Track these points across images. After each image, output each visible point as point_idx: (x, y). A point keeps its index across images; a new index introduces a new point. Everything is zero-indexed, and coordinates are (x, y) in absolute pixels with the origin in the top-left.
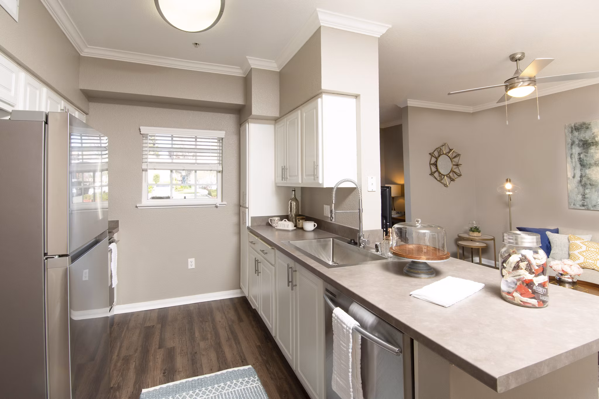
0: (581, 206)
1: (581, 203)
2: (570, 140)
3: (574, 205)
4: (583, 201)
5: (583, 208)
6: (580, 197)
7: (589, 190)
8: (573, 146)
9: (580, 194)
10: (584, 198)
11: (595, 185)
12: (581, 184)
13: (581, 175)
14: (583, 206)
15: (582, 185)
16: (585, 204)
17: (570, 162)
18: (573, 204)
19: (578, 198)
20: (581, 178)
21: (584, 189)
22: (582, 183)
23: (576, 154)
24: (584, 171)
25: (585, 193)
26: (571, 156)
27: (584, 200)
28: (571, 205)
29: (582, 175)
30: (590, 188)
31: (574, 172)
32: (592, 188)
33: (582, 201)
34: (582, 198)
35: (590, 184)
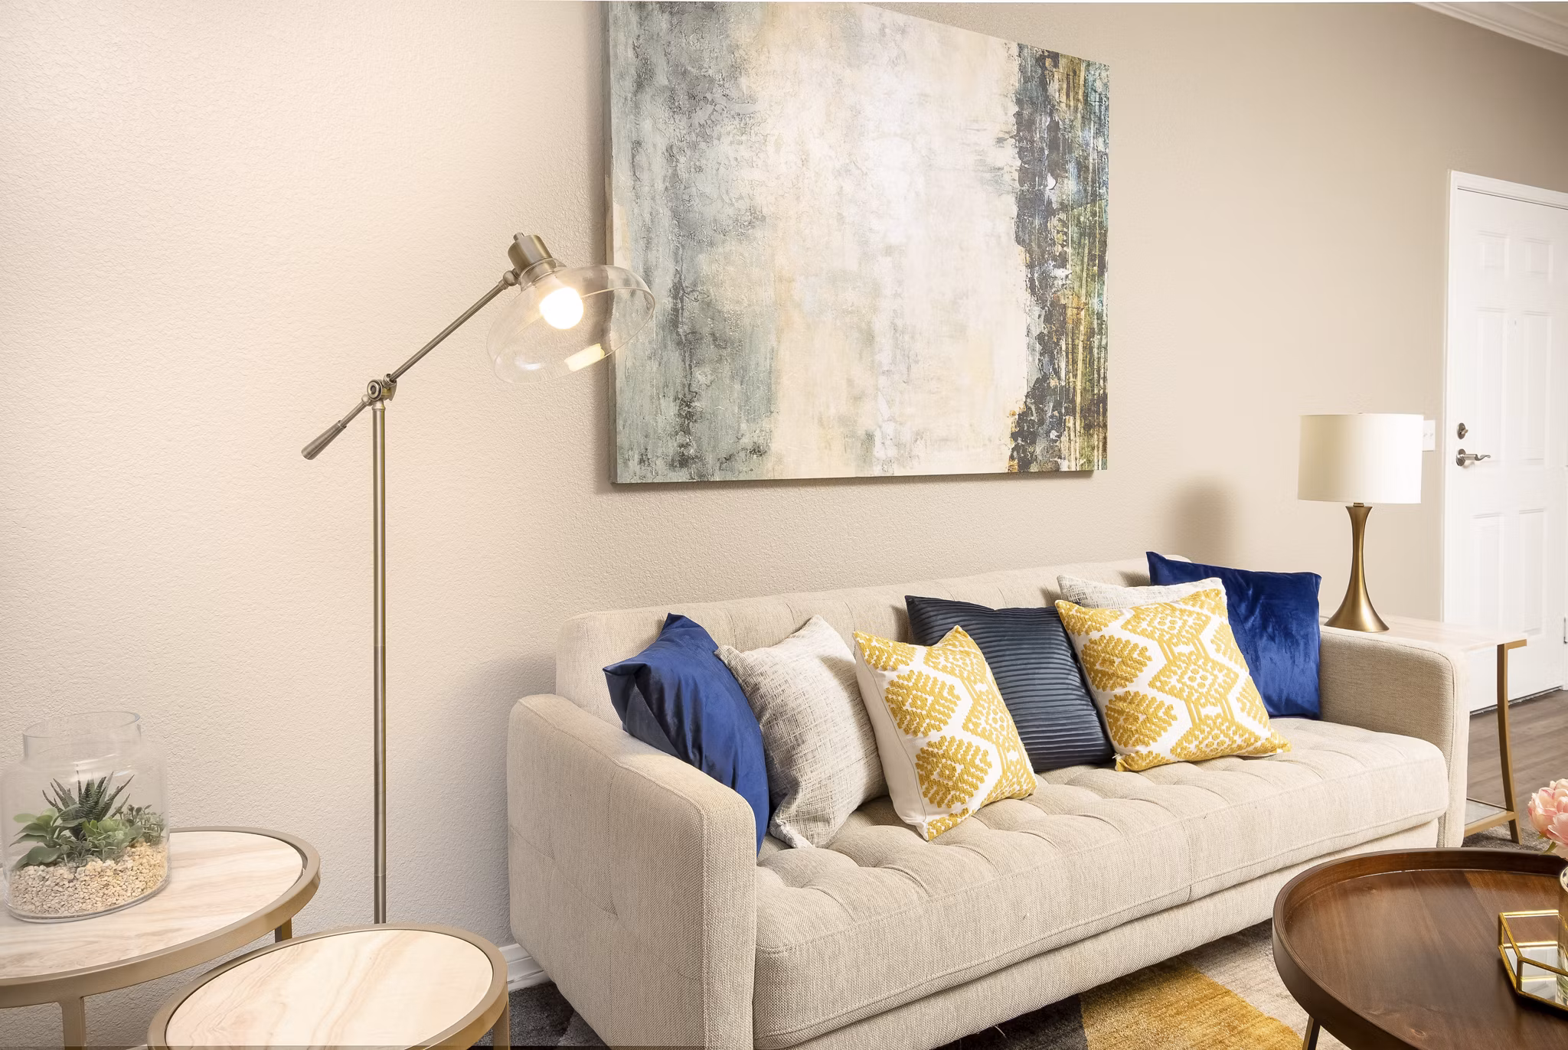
0: (672, 466)
1: (671, 448)
2: (630, 53)
3: (641, 461)
4: (681, 438)
5: (681, 476)
6: (670, 410)
7: (707, 369)
8: (646, 97)
9: (671, 394)
10: (689, 416)
11: (733, 343)
12: (678, 334)
13: (676, 281)
14: (683, 461)
15: (679, 343)
16: (692, 451)
17: (631, 195)
18: (637, 457)
19: (660, 419)
20: (675, 297)
21: (687, 363)
22: (680, 330)
23: (660, 153)
24: (692, 260)
25: (694, 388)
26: (633, 157)
27: (687, 431)
28: (630, 463)
29: (680, 282)
30: (711, 361)
31: (646, 263)
32: (720, 360)
33: (677, 433)
34: (680, 415)
35: (713, 334)
